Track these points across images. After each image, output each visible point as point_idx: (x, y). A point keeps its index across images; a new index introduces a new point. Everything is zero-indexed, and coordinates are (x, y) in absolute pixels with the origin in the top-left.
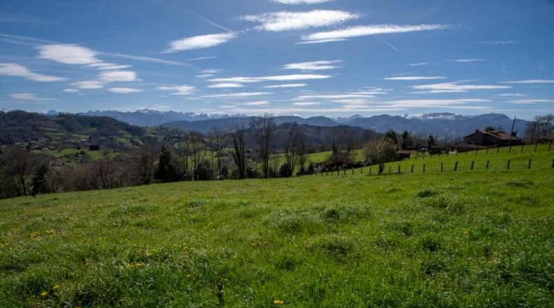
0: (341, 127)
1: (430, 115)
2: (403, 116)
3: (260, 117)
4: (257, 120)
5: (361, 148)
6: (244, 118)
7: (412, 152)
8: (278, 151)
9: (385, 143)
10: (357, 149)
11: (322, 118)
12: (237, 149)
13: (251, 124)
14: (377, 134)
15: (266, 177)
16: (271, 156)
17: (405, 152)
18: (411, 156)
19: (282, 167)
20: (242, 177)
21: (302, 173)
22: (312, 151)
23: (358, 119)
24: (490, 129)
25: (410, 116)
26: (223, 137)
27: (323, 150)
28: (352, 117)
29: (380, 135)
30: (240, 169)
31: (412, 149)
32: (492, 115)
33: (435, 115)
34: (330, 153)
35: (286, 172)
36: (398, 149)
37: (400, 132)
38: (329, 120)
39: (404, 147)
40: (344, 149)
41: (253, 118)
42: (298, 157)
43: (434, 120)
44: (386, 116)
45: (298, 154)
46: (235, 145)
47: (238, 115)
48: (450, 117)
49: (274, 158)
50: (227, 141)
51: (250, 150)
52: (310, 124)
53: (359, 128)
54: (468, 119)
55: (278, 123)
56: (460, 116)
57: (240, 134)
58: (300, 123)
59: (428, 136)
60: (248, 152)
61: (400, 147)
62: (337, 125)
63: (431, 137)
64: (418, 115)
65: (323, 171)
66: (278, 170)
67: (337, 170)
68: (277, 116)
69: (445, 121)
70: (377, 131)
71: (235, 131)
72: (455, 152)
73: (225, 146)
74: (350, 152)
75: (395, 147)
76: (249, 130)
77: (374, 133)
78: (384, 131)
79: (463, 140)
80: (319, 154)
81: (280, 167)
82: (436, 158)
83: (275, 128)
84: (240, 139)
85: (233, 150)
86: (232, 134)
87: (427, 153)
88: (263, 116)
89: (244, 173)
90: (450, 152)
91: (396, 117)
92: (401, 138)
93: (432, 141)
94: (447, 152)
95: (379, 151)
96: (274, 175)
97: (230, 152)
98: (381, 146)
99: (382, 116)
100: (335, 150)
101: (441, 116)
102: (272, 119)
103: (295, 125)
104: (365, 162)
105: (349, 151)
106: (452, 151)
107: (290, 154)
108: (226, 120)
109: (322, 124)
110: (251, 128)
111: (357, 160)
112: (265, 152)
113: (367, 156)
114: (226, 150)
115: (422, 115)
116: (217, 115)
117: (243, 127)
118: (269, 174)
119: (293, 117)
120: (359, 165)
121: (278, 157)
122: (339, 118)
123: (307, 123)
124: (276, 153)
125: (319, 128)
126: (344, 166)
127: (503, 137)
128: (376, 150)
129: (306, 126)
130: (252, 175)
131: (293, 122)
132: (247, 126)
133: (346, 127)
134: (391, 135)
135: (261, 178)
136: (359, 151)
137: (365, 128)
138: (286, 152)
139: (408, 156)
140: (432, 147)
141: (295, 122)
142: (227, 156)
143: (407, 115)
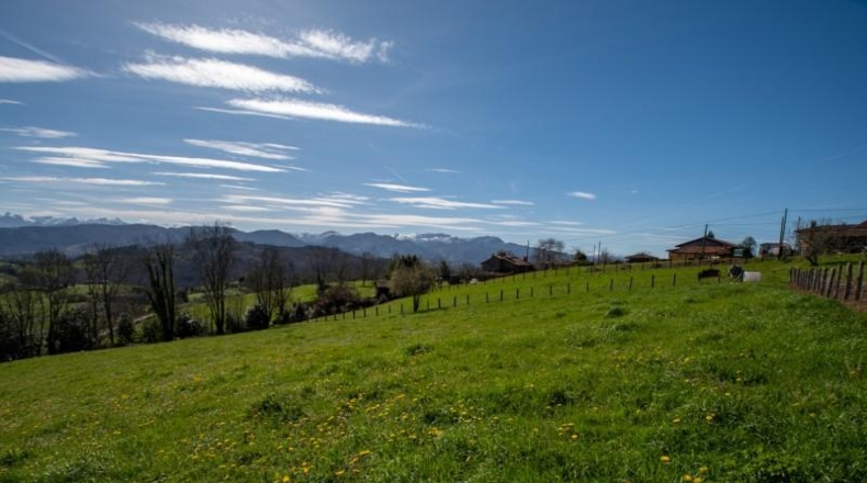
0: (310, 248)
1: (424, 236)
2: (393, 236)
15: (220, 332)
19: (252, 312)
20: (168, 336)
21: (285, 320)
23: (333, 236)
24: (503, 254)
25: (401, 236)
28: (325, 234)
30: (164, 321)
32: (487, 237)
33: (429, 236)
35: (258, 321)
38: (289, 236)
43: (431, 242)
44: (372, 235)
46: (151, 276)
47: (105, 219)
48: (446, 239)
52: (258, 241)
56: (456, 239)
57: (163, 255)
58: (239, 239)
64: (411, 235)
65: (318, 315)
66: (244, 318)
67: (339, 311)
69: (443, 245)
72: (476, 281)
81: (246, 313)
84: (163, 266)
89: (173, 329)
95: (413, 281)
96: (236, 328)
99: (367, 235)
109: (278, 243)
115: (414, 235)
116: (50, 218)
118: (228, 326)
120: (368, 304)
122: (305, 235)
123: (252, 240)
125: (273, 249)
126: (347, 304)
127: (518, 263)
128: (409, 280)
129: (251, 244)
130: (188, 331)
135: (212, 334)
143: (397, 235)
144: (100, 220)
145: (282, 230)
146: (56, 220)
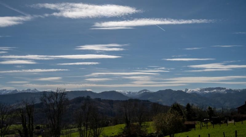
1: (206, 89)
2: (184, 91)
3: (52, 92)
4: (48, 95)
5: (152, 121)
6: (35, 94)
7: (196, 122)
8: (71, 126)
9: (172, 115)
10: (148, 121)
11: (113, 93)
12: (24, 126)
13: (41, 99)
14: (164, 106)
16: (64, 131)
17: (190, 123)
18: (196, 126)
22: (107, 125)
23: (146, 94)
25: (189, 91)
26: (10, 113)
27: (116, 123)
28: (141, 91)
29: (166, 108)
31: (196, 120)
33: (210, 89)
34: (123, 126)
36: (184, 121)
37: (184, 105)
39: (189, 119)
40: (136, 121)
41: (44, 93)
42: (92, 131)
43: (210, 93)
44: (170, 91)
45: (91, 128)
46: (23, 121)
47: (29, 90)
48: (222, 91)
49: (67, 133)
50: (14, 117)
51: (41, 126)
52: (103, 98)
53: (148, 101)
54: (237, 92)
55: (71, 98)
56: (230, 90)
57: (30, 109)
58: (92, 97)
59: (208, 107)
60: (38, 128)
61: (185, 118)
62: (128, 99)
63: (210, 108)
64: (197, 90)
68: (70, 91)
69: (219, 95)
70: (164, 104)
71: (25, 106)
72: (233, 122)
73: (11, 123)
74: (142, 125)
75: (181, 119)
76: (40, 105)
77: (161, 105)
78: (170, 104)
79: (237, 110)
80: (113, 127)
82: (218, 128)
83: (67, 102)
84: (29, 115)
85: (20, 126)
86: (20, 109)
87: (209, 124)
88: (55, 91)
90: (229, 122)
91: (179, 91)
92: (186, 110)
93: (211, 112)
94: (226, 122)
95: (168, 123)
97: (16, 130)
98: (168, 118)
100: (128, 122)
101: (215, 90)
102: (64, 94)
103: (88, 99)
104: (157, 133)
105: (140, 124)
106: (230, 120)
107: (83, 128)
108: (15, 95)
109: (114, 99)
110: (42, 103)
111: (149, 132)
112: (56, 127)
113: (158, 128)
114: (12, 127)
115: (199, 89)
117: (33, 102)
119: (86, 91)
121: (71, 132)
122: (130, 93)
123: (99, 97)
124: (68, 128)
125: (111, 102)
128: (165, 122)
129: (99, 100)
131: (85, 96)
132: (38, 101)
133: (136, 101)
134: (176, 107)
136: (151, 123)
137: (154, 101)
138: (80, 126)
139: (193, 126)
140: (212, 117)
141: (88, 97)
142: (13, 133)
144: (27, 90)
145: (117, 91)
146: (8, 91)
